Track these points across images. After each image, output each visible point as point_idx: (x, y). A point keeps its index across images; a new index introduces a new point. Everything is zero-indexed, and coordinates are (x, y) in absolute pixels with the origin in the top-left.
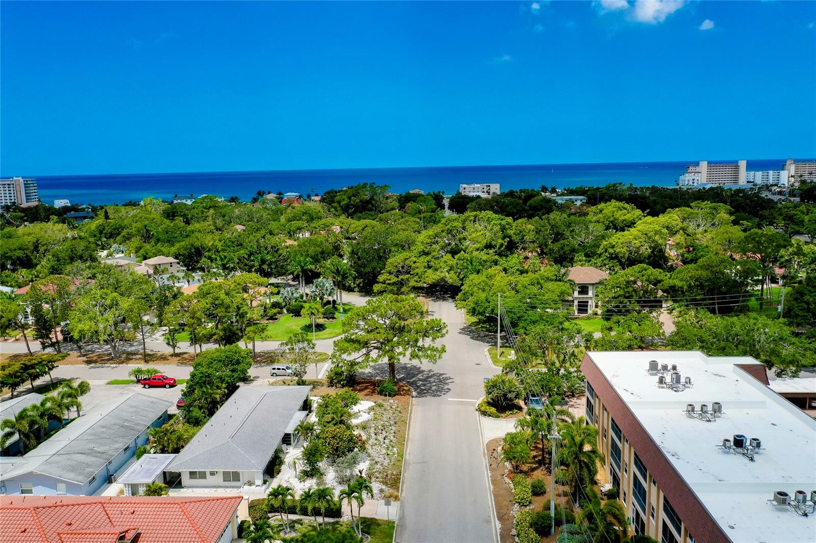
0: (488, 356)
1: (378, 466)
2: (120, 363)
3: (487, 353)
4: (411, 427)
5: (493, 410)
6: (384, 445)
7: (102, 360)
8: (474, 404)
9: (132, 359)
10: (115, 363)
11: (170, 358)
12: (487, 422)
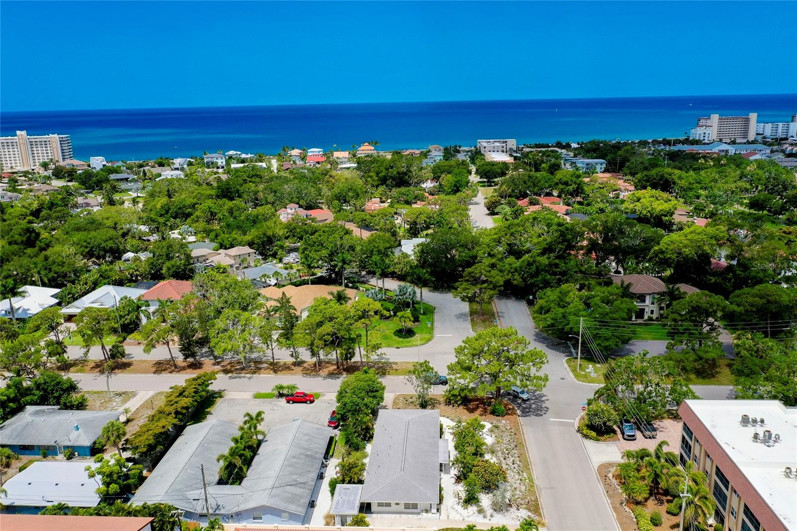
0: (568, 369)
1: (518, 492)
2: (252, 373)
3: (566, 365)
4: (528, 449)
5: (594, 434)
6: (515, 470)
7: (236, 369)
8: (573, 425)
9: (260, 369)
10: (248, 373)
11: (293, 367)
12: (590, 445)
